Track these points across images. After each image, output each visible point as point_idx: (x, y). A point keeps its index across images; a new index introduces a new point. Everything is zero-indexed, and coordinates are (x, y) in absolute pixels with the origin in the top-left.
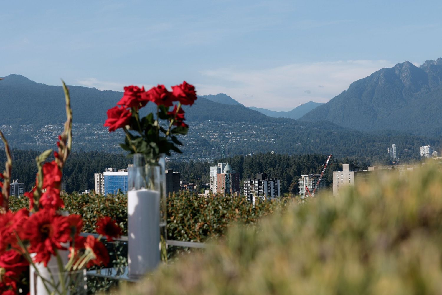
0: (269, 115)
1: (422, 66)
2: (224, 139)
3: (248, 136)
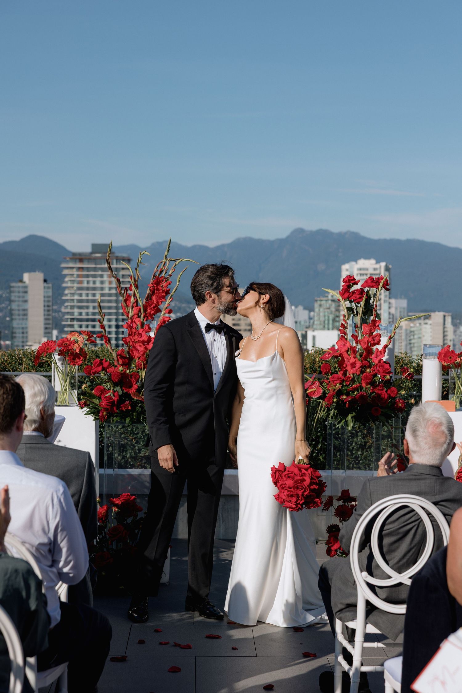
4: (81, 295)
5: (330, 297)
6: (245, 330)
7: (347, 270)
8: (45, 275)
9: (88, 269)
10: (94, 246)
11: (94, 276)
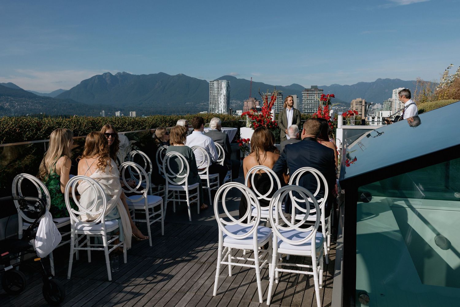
0: (38, 95)
1: (115, 75)
2: (13, 106)
3: (27, 105)
4: (308, 101)
5: (389, 100)
6: (360, 111)
7: (395, 91)
8: (297, 96)
9: (310, 93)
10: (312, 86)
11: (312, 96)
